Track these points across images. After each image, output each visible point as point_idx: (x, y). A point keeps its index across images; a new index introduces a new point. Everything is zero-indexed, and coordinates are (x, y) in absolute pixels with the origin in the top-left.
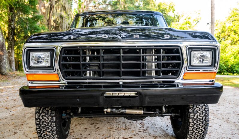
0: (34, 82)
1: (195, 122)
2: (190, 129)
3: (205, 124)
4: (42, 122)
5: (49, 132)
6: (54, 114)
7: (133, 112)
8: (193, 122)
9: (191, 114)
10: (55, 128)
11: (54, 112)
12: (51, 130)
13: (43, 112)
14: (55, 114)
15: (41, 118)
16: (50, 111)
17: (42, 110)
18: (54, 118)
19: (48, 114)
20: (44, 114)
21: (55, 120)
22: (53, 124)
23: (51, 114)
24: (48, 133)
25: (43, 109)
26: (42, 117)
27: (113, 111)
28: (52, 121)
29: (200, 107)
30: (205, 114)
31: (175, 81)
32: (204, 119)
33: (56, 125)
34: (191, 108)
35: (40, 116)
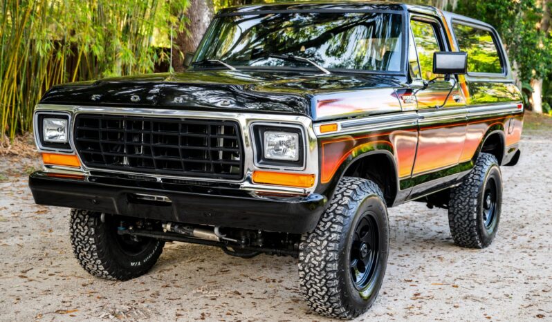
0: (53, 167)
3: (325, 276)
5: (87, 252)
6: (92, 223)
7: (204, 236)
10: (94, 246)
11: (92, 219)
12: (89, 249)
13: (77, 217)
14: (95, 223)
15: (75, 227)
16: (87, 216)
17: (76, 213)
18: (93, 230)
19: (84, 221)
20: (79, 221)
21: (93, 233)
22: (91, 239)
23: (88, 221)
24: (85, 253)
26: (76, 225)
27: (174, 230)
28: (89, 233)
29: (319, 242)
30: (325, 257)
32: (322, 266)
33: (95, 241)
34: (303, 241)
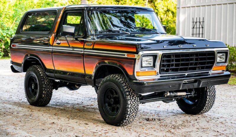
1: (210, 98)
2: (207, 102)
4: (132, 106)
8: (209, 98)
9: (208, 93)
25: (133, 97)
27: (170, 95)
31: (210, 72)
35: (132, 102)
